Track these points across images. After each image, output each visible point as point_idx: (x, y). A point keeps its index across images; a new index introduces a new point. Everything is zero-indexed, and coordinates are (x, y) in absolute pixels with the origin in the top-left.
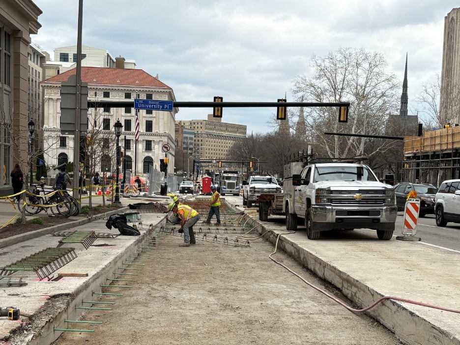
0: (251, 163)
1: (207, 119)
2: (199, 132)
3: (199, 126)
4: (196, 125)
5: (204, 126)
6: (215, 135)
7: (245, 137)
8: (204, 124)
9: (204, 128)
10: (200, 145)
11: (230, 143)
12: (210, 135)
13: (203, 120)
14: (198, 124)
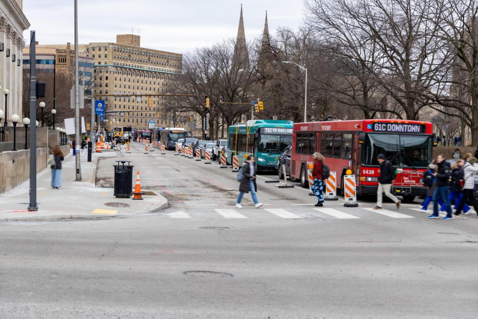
0: (208, 99)
1: (115, 42)
2: (103, 64)
3: (102, 53)
4: (97, 53)
5: (111, 53)
6: (130, 69)
7: (181, 72)
8: (111, 50)
9: (111, 57)
10: (104, 85)
11: (157, 84)
12: (121, 68)
13: (109, 44)
14: (100, 50)
